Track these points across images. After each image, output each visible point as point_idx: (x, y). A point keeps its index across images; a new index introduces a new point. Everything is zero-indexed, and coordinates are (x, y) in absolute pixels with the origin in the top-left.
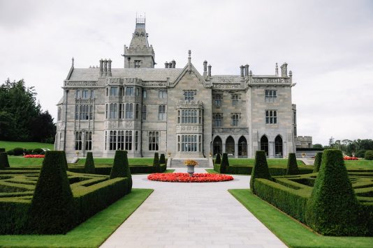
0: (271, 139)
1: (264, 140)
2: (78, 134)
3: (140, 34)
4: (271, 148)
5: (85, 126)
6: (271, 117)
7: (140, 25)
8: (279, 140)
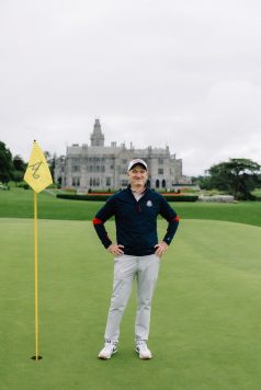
0: (161, 181)
1: (158, 181)
2: (74, 179)
3: (97, 125)
4: (161, 185)
5: (76, 174)
6: (161, 172)
7: (97, 121)
8: (164, 181)
